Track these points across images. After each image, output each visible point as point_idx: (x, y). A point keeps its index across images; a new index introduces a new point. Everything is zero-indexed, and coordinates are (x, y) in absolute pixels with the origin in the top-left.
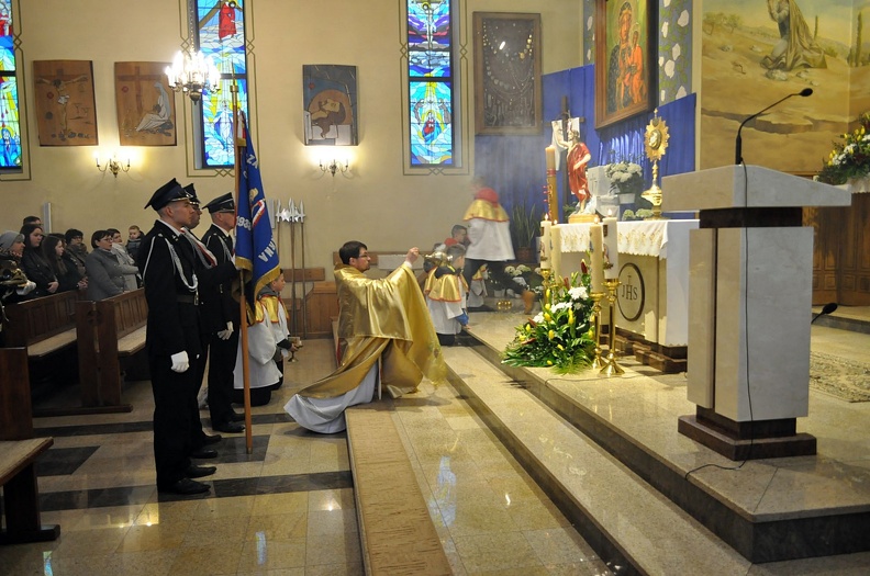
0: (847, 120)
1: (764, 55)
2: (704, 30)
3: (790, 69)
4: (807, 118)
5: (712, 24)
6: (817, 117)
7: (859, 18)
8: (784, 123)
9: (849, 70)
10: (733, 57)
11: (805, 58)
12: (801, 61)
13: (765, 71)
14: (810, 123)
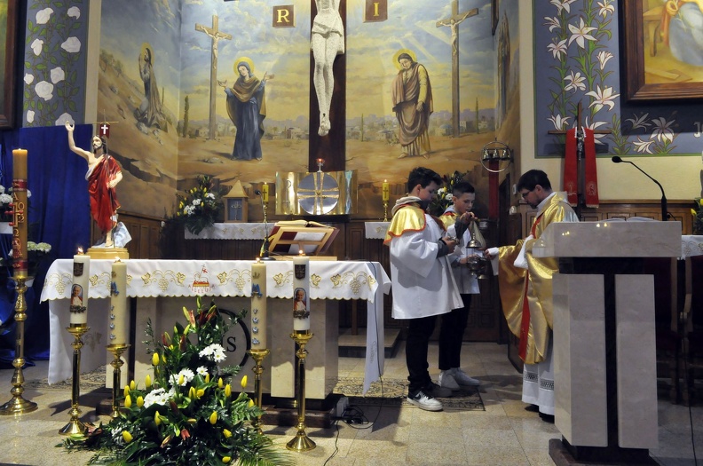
0: (176, 178)
1: (136, 106)
2: (100, 65)
3: (149, 126)
4: (157, 170)
5: (106, 62)
6: (162, 171)
7: (186, 100)
8: (146, 171)
9: (177, 138)
10: (118, 99)
11: (158, 120)
12: (155, 122)
13: (136, 121)
14: (158, 175)
